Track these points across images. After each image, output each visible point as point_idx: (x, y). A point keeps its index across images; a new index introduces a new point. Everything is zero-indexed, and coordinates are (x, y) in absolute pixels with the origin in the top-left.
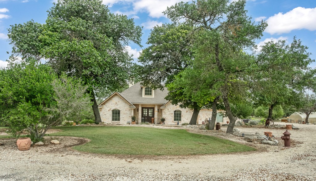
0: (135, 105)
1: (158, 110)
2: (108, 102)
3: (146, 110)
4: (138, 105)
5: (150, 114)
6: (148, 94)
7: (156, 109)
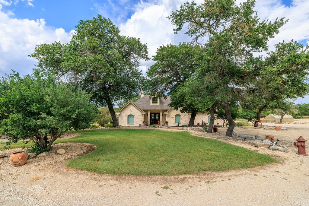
0: (145, 111)
1: (163, 114)
2: (125, 109)
3: (154, 114)
4: (147, 111)
5: (156, 117)
6: (155, 103)
7: (161, 114)
